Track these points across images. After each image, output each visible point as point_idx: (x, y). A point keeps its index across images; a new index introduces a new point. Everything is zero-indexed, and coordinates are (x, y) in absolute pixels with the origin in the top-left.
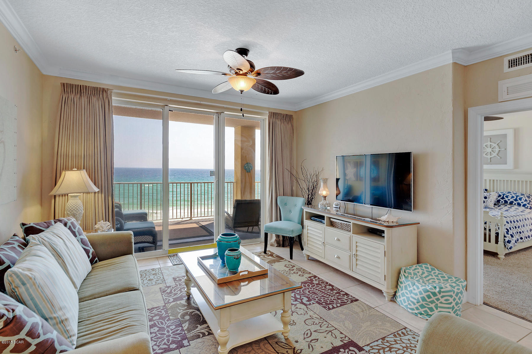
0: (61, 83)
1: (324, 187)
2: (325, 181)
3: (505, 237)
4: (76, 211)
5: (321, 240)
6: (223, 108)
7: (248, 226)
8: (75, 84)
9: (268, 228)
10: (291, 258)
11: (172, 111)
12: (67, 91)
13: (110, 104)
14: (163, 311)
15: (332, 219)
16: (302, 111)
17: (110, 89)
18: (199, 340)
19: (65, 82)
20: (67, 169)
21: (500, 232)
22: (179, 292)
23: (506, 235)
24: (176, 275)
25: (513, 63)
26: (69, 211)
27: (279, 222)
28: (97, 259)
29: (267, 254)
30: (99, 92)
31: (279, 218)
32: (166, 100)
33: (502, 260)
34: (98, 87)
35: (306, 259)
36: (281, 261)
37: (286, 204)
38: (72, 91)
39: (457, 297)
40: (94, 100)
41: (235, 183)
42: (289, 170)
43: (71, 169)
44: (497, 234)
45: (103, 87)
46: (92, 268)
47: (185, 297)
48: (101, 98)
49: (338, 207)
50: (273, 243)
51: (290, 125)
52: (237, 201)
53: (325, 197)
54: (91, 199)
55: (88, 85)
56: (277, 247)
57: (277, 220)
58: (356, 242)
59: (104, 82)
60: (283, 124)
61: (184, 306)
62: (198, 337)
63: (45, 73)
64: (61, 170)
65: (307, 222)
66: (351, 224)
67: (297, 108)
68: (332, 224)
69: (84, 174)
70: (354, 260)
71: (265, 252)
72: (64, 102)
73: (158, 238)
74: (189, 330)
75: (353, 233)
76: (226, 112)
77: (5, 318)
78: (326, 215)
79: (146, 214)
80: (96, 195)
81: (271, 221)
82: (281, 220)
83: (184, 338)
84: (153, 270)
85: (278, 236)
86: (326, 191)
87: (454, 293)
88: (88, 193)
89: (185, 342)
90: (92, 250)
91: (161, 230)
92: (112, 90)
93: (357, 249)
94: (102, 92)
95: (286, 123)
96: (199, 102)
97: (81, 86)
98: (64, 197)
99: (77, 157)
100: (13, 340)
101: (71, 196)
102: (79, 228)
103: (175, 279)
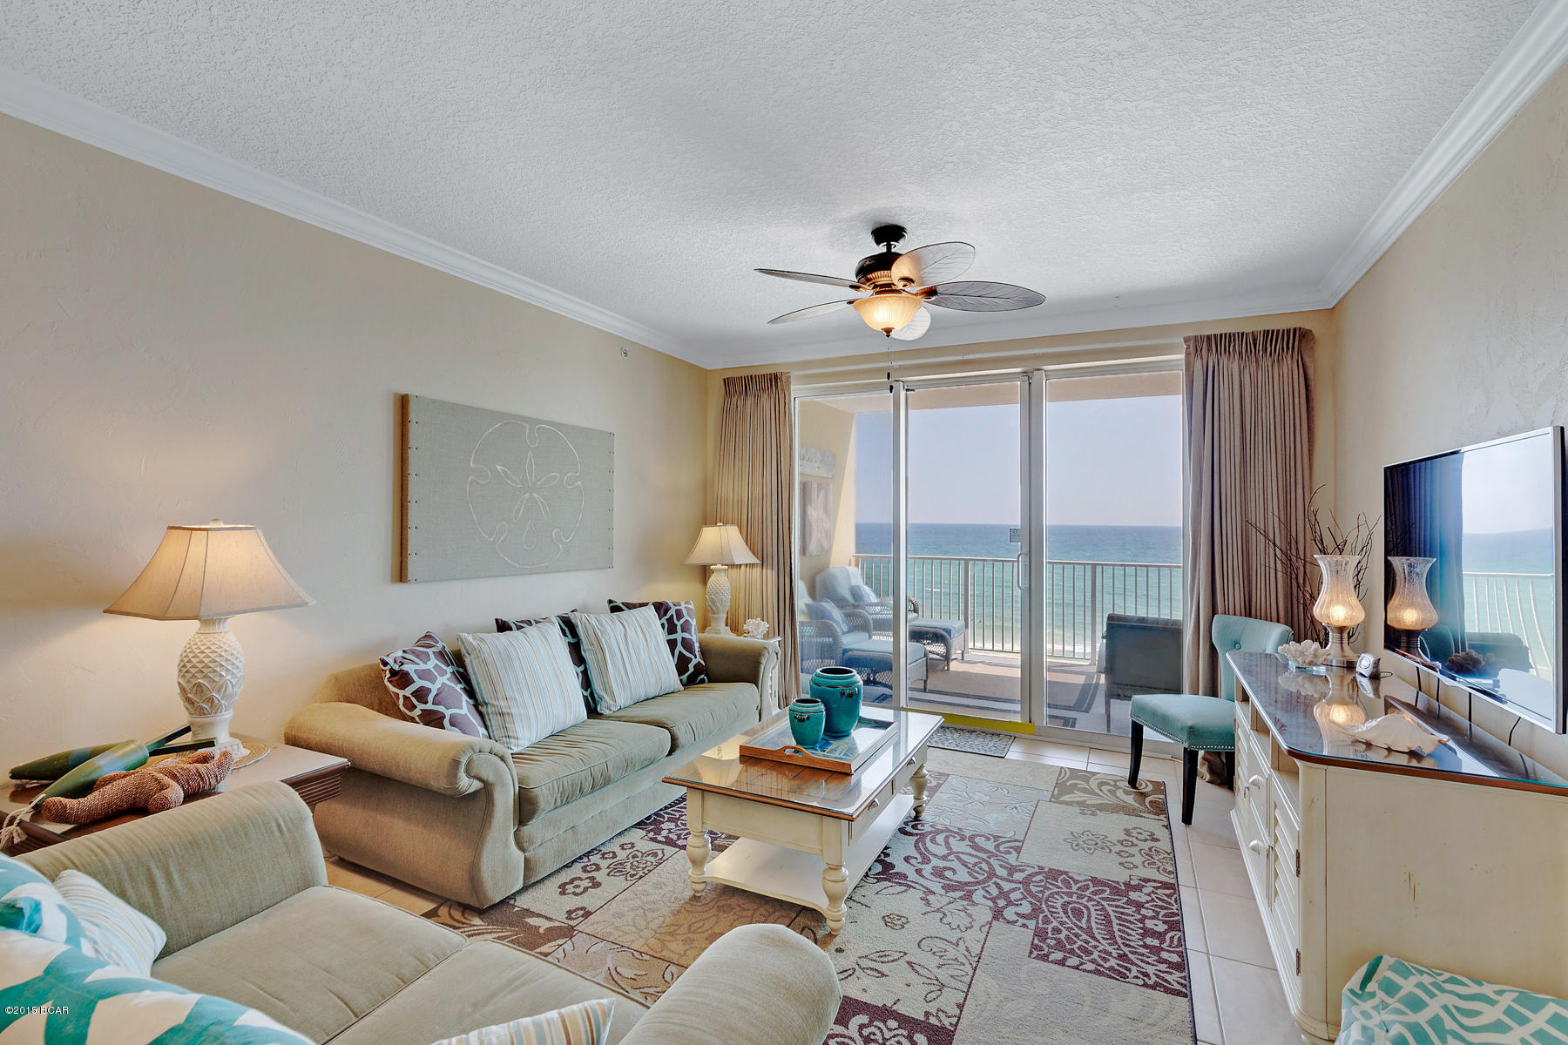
0: (723, 380)
10: (1187, 819)
11: (913, 390)
12: (729, 391)
13: (787, 400)
17: (785, 373)
19: (728, 376)
28: (704, 677)
29: (1137, 788)
32: (892, 368)
34: (769, 373)
36: (1142, 816)
37: (1236, 644)
38: (736, 388)
40: (764, 398)
45: (776, 371)
48: (774, 393)
55: (756, 373)
56: (1208, 782)
65: (1238, 711)
67: (1328, 297)
71: (1133, 780)
75: (1272, 767)
76: (1047, 368)
90: (696, 660)
92: (789, 372)
101: (714, 570)
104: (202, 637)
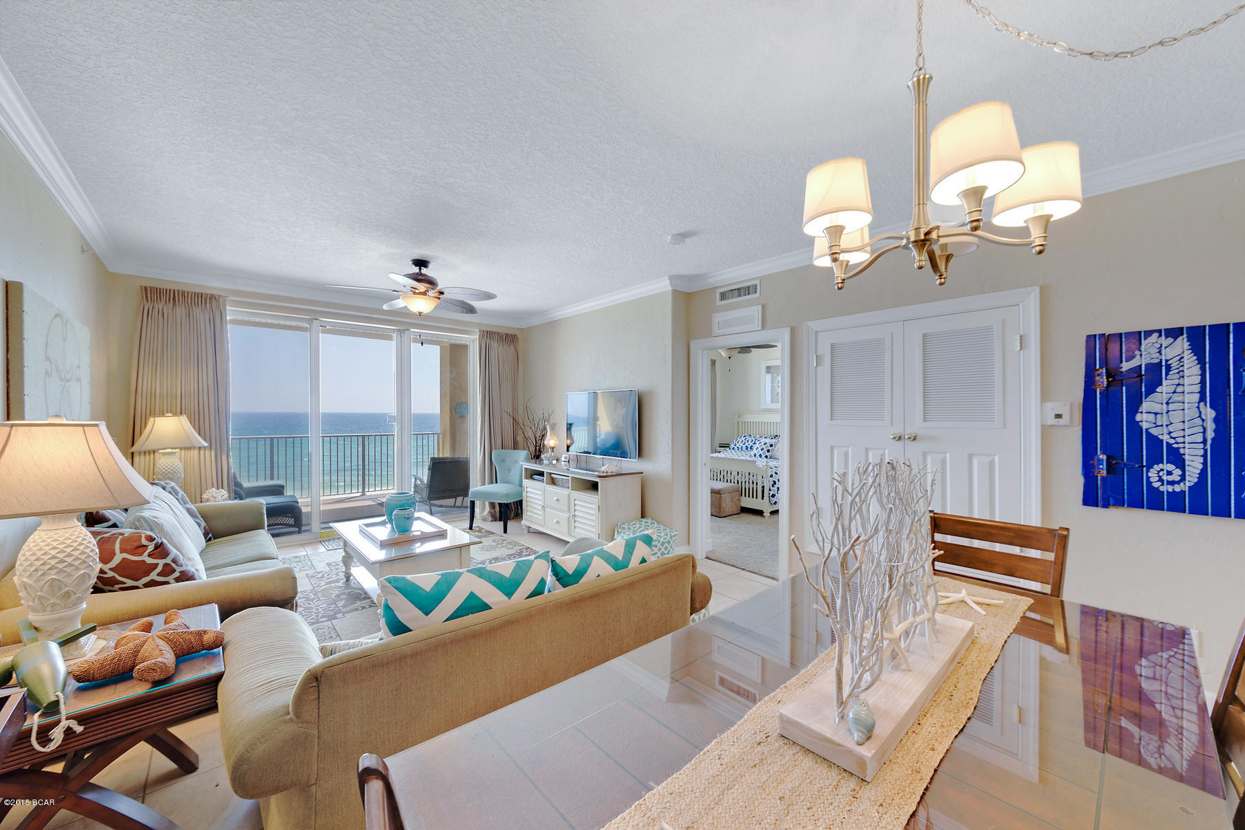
0: (141, 286)
1: (551, 435)
2: (553, 427)
3: (770, 490)
4: (172, 474)
5: (541, 503)
6: (408, 323)
7: (455, 497)
8: (165, 288)
9: (479, 494)
10: (505, 531)
11: (325, 326)
12: (151, 298)
13: (224, 317)
14: (311, 594)
15: (553, 475)
16: (530, 328)
17: (223, 296)
18: (358, 612)
19: (148, 284)
20: (154, 414)
21: (765, 484)
22: (335, 576)
23: (772, 488)
24: (332, 560)
25: (723, 296)
26: (161, 475)
27: (495, 485)
28: (210, 535)
30: (205, 300)
31: (494, 479)
32: (316, 311)
33: (767, 518)
34: (203, 292)
35: (526, 531)
36: (490, 537)
37: (503, 461)
38: (160, 298)
39: (662, 546)
40: (197, 311)
41: (441, 435)
42: (511, 414)
43: (162, 414)
44: (763, 487)
45: (212, 293)
46: (207, 546)
47: (342, 579)
48: (208, 309)
49: (567, 460)
50: (486, 517)
51: (512, 348)
52: (433, 459)
53: (553, 448)
54: (194, 458)
55: (186, 289)
56: (487, 520)
57: (491, 483)
58: (575, 500)
59: (212, 285)
60: (501, 347)
61: (341, 587)
62: (357, 610)
63: (111, 270)
64: (148, 416)
65: (526, 482)
66: (570, 478)
67: (523, 325)
68: (553, 482)
69: (184, 420)
70: (573, 521)
71: (471, 528)
72: (146, 315)
73: (304, 522)
74: (344, 606)
75: (572, 490)
76: (412, 330)
77: (155, 542)
78: (545, 471)
79: (282, 487)
80: (202, 452)
81: (483, 484)
82: (496, 483)
83: (339, 612)
84: (296, 557)
85: (492, 505)
86: (554, 440)
87: (659, 542)
88: (189, 449)
89: (339, 616)
90: (203, 524)
91: (308, 512)
92: (227, 297)
93: (576, 508)
94: (210, 299)
95: (506, 346)
96: (369, 315)
97: (174, 291)
98: (147, 457)
99: (169, 397)
100: (161, 562)
101: (164, 454)
102: (182, 495)
103: (329, 565)
104: (51, 534)
